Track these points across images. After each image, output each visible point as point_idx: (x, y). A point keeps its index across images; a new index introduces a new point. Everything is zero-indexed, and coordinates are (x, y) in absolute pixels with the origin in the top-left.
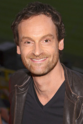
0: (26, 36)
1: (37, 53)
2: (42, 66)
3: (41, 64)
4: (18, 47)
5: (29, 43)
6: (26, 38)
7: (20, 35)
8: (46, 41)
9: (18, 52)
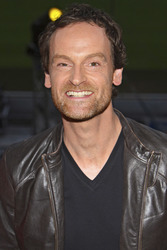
0: (61, 54)
1: (76, 81)
2: (84, 105)
3: (82, 102)
4: (47, 76)
5: (64, 65)
6: (61, 57)
7: (51, 52)
8: (94, 64)
9: (47, 84)
